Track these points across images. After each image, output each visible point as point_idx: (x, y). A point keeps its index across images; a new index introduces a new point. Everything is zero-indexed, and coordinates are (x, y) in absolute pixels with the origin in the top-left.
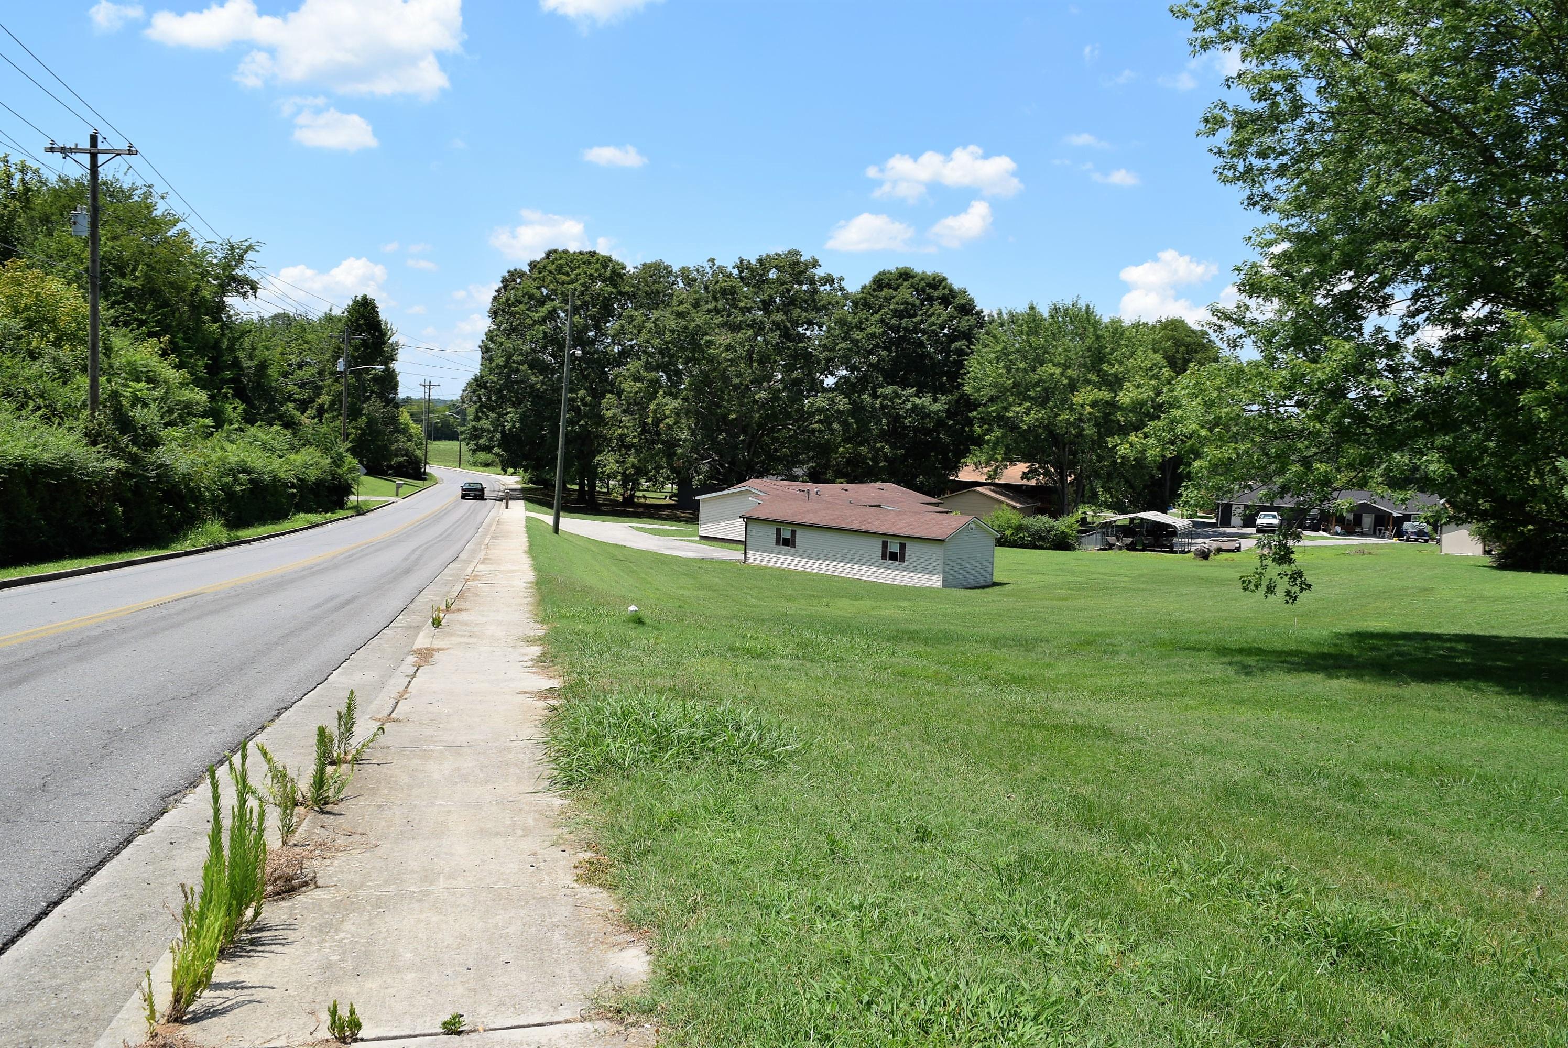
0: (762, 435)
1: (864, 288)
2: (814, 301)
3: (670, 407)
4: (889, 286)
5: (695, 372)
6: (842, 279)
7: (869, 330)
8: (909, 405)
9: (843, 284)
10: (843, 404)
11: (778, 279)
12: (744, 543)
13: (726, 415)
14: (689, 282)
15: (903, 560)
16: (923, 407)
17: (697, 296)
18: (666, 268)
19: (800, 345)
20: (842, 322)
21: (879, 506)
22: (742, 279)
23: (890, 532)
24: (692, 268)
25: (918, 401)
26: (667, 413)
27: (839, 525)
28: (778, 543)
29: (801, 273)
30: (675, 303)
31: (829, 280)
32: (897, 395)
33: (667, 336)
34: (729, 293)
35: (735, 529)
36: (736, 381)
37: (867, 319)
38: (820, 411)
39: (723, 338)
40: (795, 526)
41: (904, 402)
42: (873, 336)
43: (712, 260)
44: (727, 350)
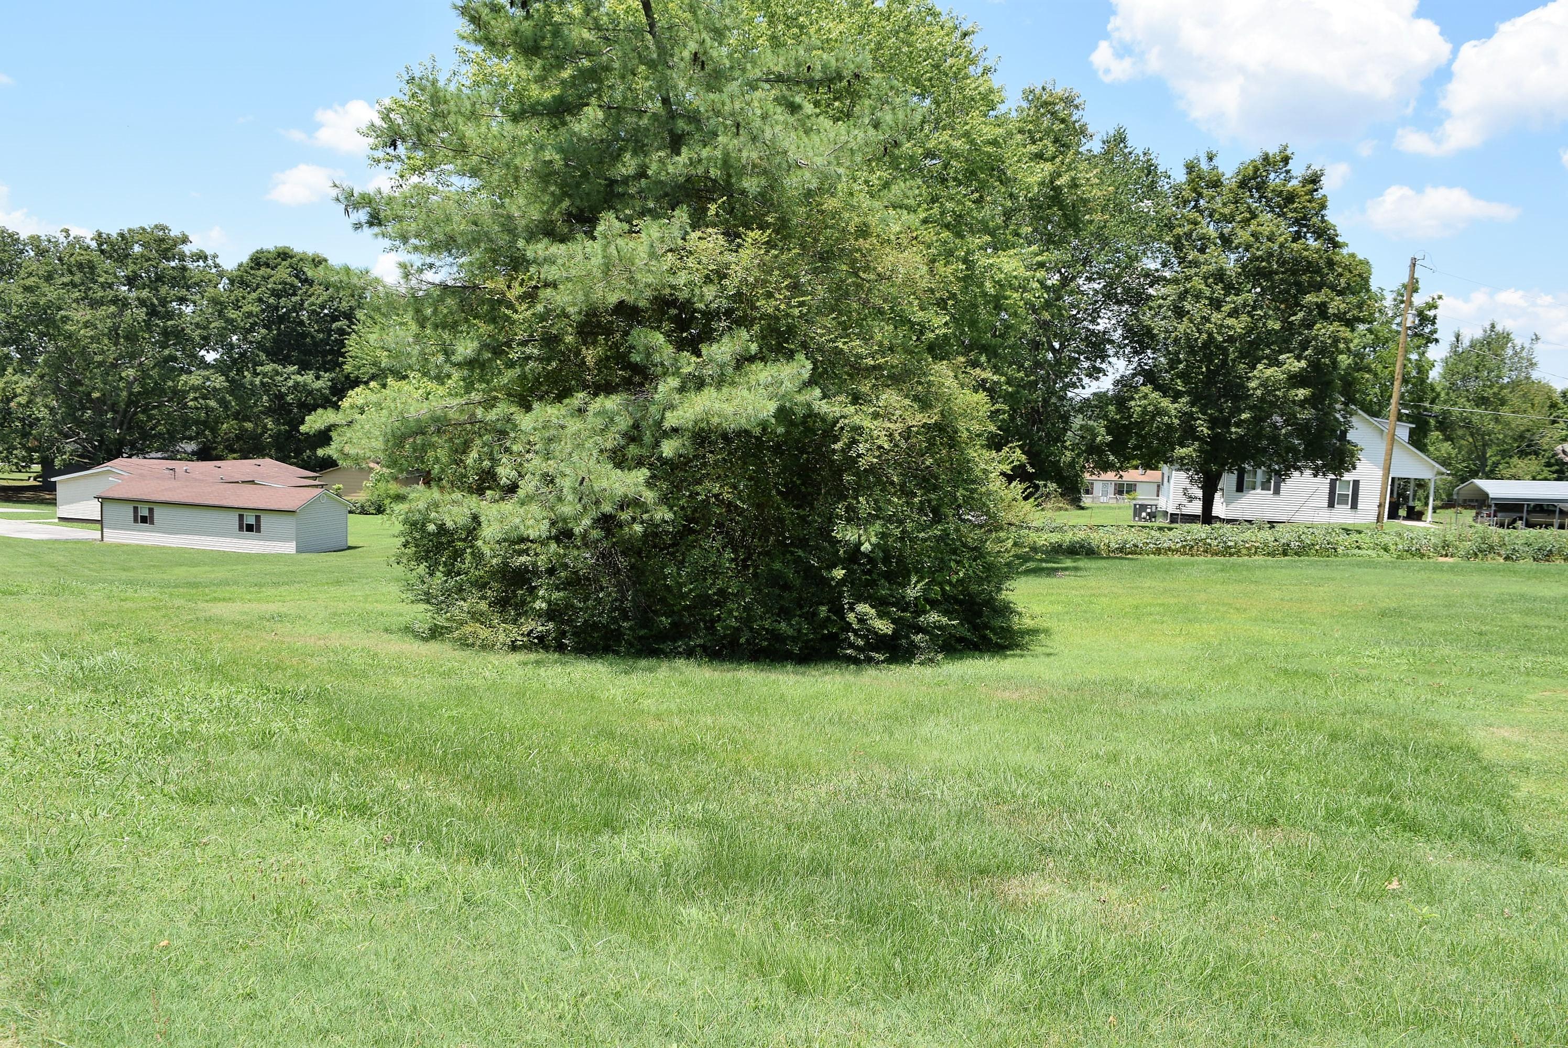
0: (135, 413)
1: (240, 265)
2: (184, 277)
3: (22, 385)
4: (268, 265)
5: (51, 348)
6: (215, 256)
7: (245, 309)
8: (291, 383)
9: (218, 261)
10: (219, 381)
11: (142, 256)
12: (101, 522)
13: (89, 394)
14: (41, 253)
15: (258, 530)
16: (305, 385)
17: (50, 268)
18: (11, 236)
19: (169, 323)
20: (214, 301)
21: (252, 482)
22: (102, 252)
23: (246, 506)
24: (43, 238)
25: (299, 378)
26: (19, 391)
27: (197, 502)
28: (136, 521)
29: (167, 250)
30: (23, 273)
31: (202, 256)
32: (277, 373)
33: (14, 311)
34: (88, 268)
35: (92, 509)
36: (98, 358)
37: (244, 298)
38: (194, 388)
39: (81, 314)
40: (153, 504)
41: (286, 379)
42: (250, 314)
43: (67, 231)
44: (86, 327)
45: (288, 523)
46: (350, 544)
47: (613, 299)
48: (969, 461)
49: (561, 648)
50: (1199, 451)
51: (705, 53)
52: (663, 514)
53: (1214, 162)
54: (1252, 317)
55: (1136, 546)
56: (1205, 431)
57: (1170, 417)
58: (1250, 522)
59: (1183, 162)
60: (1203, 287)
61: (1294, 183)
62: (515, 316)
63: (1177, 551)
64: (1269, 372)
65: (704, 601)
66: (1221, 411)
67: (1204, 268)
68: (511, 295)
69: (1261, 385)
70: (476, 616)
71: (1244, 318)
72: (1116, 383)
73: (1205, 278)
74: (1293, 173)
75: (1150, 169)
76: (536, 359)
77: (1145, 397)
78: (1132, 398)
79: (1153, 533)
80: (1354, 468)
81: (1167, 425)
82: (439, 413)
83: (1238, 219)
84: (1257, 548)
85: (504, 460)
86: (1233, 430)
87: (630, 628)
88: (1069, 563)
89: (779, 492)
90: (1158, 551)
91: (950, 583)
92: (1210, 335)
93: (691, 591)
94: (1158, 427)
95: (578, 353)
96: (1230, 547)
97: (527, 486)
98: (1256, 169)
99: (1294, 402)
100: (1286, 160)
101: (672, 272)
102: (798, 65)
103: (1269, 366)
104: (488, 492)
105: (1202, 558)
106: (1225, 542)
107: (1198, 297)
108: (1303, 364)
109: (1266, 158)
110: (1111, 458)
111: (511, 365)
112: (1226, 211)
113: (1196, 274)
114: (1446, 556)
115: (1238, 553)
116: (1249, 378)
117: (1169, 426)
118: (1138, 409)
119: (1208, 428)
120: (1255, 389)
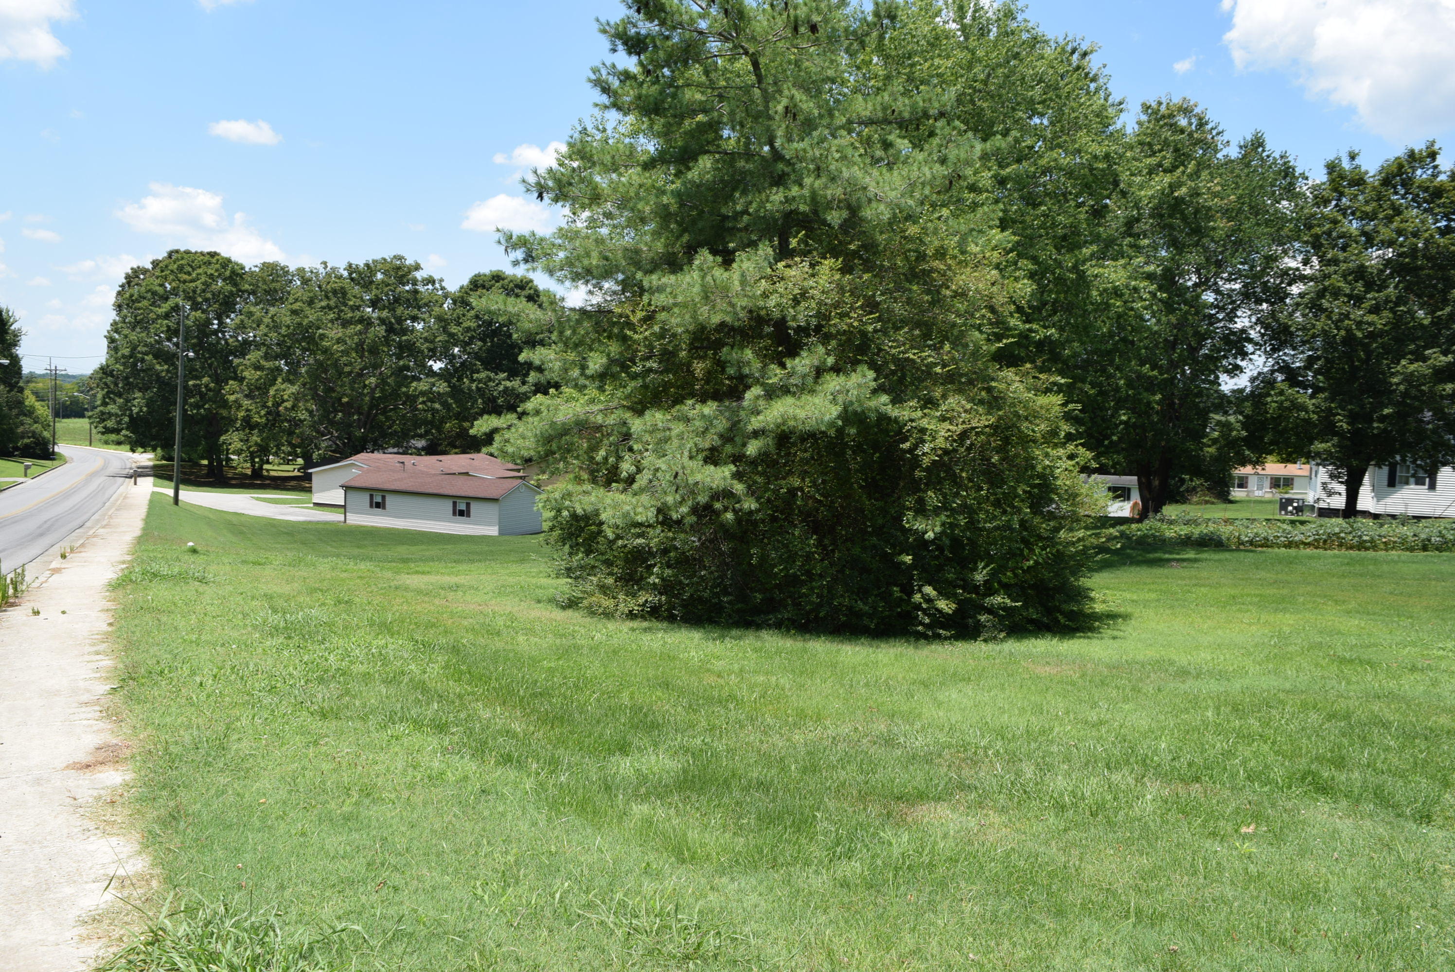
0: (376, 414)
1: (462, 287)
2: (416, 299)
3: (288, 392)
4: (483, 287)
5: (311, 361)
6: (441, 280)
7: (465, 325)
8: (501, 388)
9: (443, 284)
10: (442, 387)
11: (383, 282)
12: (344, 507)
13: (340, 399)
14: (305, 281)
15: (468, 515)
16: (513, 389)
17: (311, 295)
18: (282, 268)
19: (404, 338)
20: (440, 319)
21: (467, 474)
22: (352, 279)
23: (459, 494)
24: (307, 269)
25: (508, 384)
26: (286, 397)
27: (419, 490)
28: (371, 506)
29: (403, 276)
30: (291, 300)
31: (431, 281)
32: (490, 379)
33: (283, 331)
34: (341, 293)
35: (337, 496)
36: (347, 369)
37: (464, 315)
38: (423, 394)
39: (335, 332)
40: (384, 492)
41: (497, 385)
42: (468, 329)
43: (325, 264)
44: (338, 343)
45: (493, 509)
47: (716, 319)
48: (1033, 459)
49: (671, 619)
50: (1339, 446)
51: (795, 106)
52: (750, 504)
53: (1357, 161)
54: (1395, 313)
56: (1345, 426)
57: (1307, 412)
58: (1394, 517)
59: (1323, 163)
60: (1342, 284)
61: (1443, 177)
62: (636, 337)
63: (1308, 544)
64: (1412, 367)
65: (793, 581)
66: (1362, 407)
67: (1344, 266)
68: (634, 319)
69: (1405, 380)
70: (603, 589)
71: (1386, 314)
72: (1254, 380)
73: (1344, 276)
74: (1442, 168)
75: (1287, 172)
76: (656, 372)
77: (1283, 393)
78: (1269, 395)
79: (1285, 526)
81: (1304, 420)
82: (582, 417)
83: (1381, 216)
84: (1395, 542)
85: (627, 457)
86: (1375, 425)
87: (729, 602)
88: (1191, 555)
89: (861, 487)
90: (1289, 545)
92: (1349, 330)
93: (781, 571)
94: (1295, 423)
95: (689, 365)
96: (1364, 541)
97: (642, 480)
98: (1401, 166)
99: (1442, 397)
100: (1433, 155)
101: (765, 295)
102: (884, 109)
103: (1414, 361)
104: (614, 484)
105: (1336, 552)
106: (1360, 537)
107: (1336, 293)
108: (1450, 358)
109: (1412, 155)
110: (1247, 452)
111: (634, 377)
112: (1368, 209)
113: (1335, 272)
115: (1375, 548)
116: (1392, 374)
117: (1307, 421)
118: (1274, 405)
119: (1348, 424)
120: (1398, 384)
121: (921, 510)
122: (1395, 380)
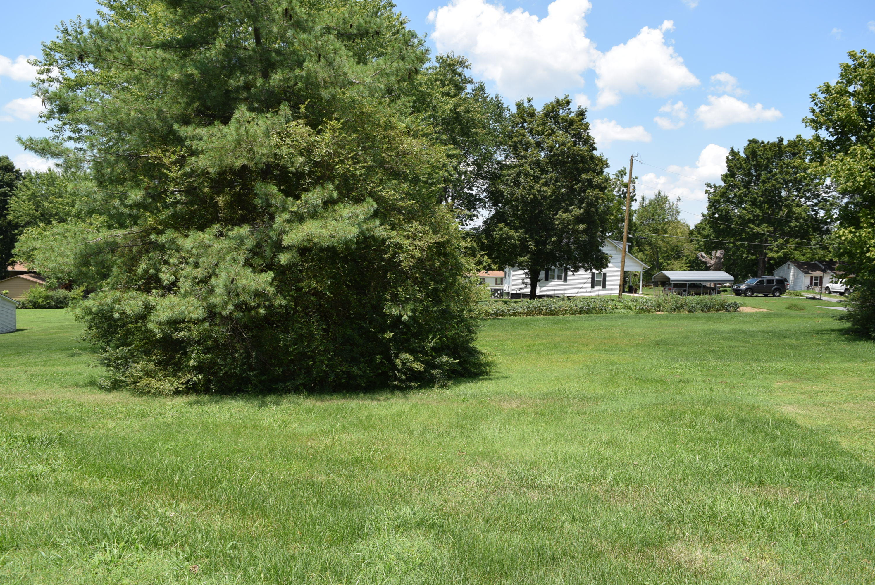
46: (18, 328)
47: (238, 164)
48: (459, 264)
49: (207, 391)
50: (530, 259)
51: (292, 9)
52: (280, 301)
53: (531, 103)
54: (555, 186)
55: (503, 311)
56: (533, 248)
57: (514, 240)
58: (558, 297)
59: (515, 103)
60: (529, 169)
61: (572, 115)
62: (171, 174)
63: (525, 313)
64: (565, 215)
65: (303, 356)
66: (541, 237)
67: (530, 160)
68: (166, 161)
69: (561, 223)
70: (148, 374)
71: (551, 186)
72: (485, 222)
73: (530, 165)
74: (572, 110)
75: (499, 106)
76: (182, 204)
77: (501, 229)
78: (494, 231)
79: (512, 304)
80: (607, 266)
81: (513, 245)
82: (110, 240)
83: (546, 133)
84: (566, 310)
85: (164, 269)
86: (548, 247)
87: (255, 375)
89: (347, 286)
90: (514, 314)
91: (446, 337)
92: (534, 195)
93: (294, 350)
94: (508, 246)
95: (212, 199)
96: (553, 310)
97: (185, 285)
98: (553, 107)
99: (578, 231)
100: (568, 103)
101: (278, 146)
102: (345, 23)
103: (564, 212)
104: (154, 291)
106: (550, 308)
107: (527, 175)
108: (582, 211)
109: (558, 101)
111: (166, 206)
112: (539, 129)
113: (526, 163)
114: (659, 311)
115: (557, 313)
116: (554, 219)
117: (514, 245)
118: (497, 236)
119: (535, 246)
120: (558, 225)
121: (395, 299)
122: (557, 222)
